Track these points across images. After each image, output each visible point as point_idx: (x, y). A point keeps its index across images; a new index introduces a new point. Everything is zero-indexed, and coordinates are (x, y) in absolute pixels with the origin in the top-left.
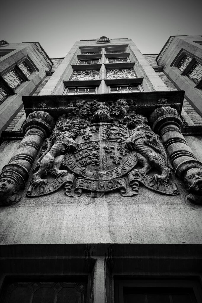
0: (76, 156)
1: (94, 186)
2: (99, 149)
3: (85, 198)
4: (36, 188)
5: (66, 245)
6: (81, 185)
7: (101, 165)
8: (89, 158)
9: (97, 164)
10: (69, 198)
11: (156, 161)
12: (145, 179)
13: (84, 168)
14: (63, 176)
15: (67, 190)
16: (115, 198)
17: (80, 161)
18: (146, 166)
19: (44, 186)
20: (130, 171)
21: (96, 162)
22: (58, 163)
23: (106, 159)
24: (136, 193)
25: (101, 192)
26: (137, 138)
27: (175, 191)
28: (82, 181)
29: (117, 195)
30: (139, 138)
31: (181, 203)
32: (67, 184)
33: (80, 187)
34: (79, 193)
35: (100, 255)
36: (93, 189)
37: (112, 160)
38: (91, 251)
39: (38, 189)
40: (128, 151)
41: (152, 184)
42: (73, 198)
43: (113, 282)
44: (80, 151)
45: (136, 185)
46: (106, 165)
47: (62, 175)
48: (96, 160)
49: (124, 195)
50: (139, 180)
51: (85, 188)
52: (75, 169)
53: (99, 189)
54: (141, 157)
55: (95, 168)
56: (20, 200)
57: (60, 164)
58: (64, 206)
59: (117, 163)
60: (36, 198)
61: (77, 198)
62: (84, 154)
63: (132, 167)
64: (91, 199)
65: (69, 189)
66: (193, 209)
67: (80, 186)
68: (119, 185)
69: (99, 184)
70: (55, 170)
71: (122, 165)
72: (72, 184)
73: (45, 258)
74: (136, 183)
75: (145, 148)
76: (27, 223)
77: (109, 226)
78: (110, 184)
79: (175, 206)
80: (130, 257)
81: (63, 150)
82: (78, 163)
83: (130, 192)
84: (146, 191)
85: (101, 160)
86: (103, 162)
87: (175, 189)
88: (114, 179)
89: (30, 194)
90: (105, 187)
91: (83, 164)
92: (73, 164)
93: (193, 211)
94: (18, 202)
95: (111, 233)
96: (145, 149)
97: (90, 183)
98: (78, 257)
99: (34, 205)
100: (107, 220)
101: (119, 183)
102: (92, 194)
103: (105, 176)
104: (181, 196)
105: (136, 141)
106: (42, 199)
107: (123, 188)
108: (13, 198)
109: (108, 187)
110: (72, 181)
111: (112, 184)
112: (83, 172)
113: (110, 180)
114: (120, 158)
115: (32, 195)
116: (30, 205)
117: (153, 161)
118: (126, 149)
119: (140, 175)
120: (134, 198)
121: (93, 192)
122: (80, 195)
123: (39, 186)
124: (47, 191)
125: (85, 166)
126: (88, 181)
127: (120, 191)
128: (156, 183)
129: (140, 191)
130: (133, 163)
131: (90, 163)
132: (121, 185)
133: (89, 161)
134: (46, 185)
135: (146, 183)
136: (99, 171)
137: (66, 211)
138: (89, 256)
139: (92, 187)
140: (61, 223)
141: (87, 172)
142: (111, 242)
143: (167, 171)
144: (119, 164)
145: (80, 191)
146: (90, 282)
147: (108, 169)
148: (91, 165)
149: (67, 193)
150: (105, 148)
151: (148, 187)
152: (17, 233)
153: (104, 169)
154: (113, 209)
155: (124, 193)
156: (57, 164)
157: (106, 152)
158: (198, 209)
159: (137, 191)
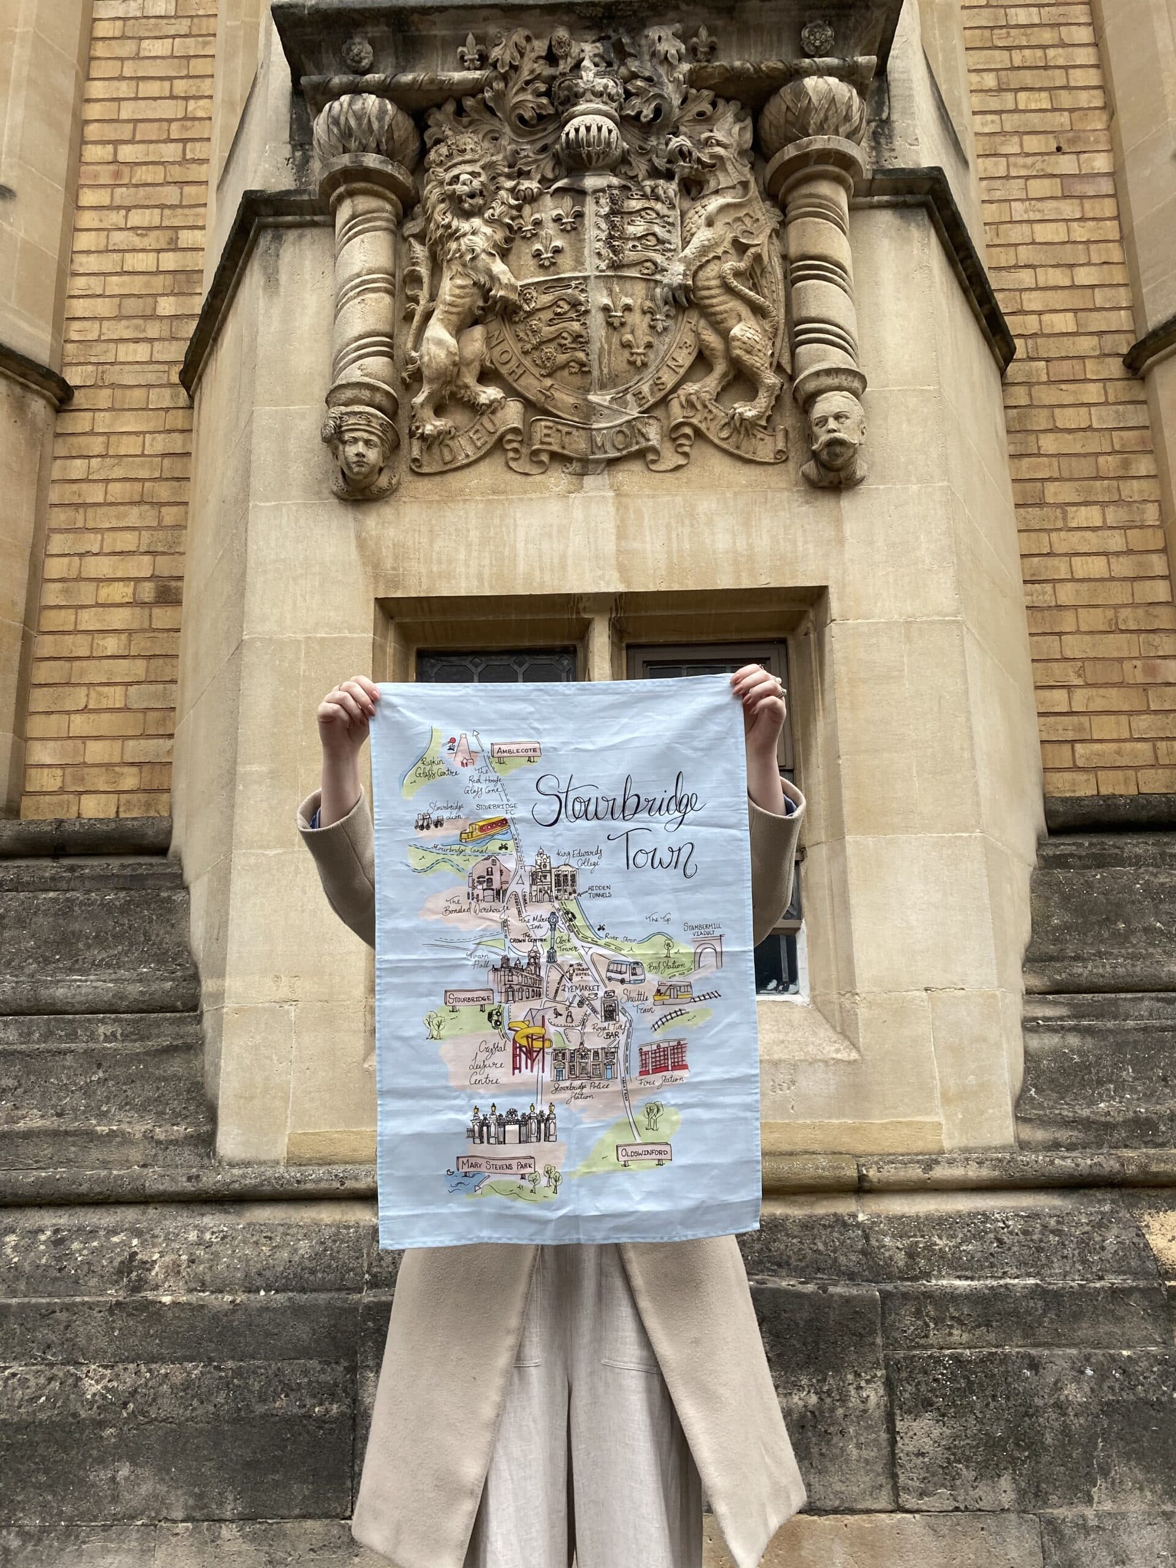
0: (522, 335)
1: (578, 444)
2: (587, 312)
3: (558, 479)
4: (429, 448)
5: (531, 597)
6: (547, 440)
7: (596, 373)
8: (561, 346)
9: (583, 369)
10: (519, 477)
11: (746, 357)
12: (710, 417)
13: (548, 382)
14: (493, 412)
15: (511, 454)
16: (631, 476)
17: (536, 354)
18: (720, 368)
19: (450, 443)
20: (674, 389)
21: (582, 365)
22: (472, 361)
23: (609, 353)
24: (682, 461)
25: (597, 462)
26: (704, 259)
27: (780, 451)
28: (546, 427)
29: (637, 466)
30: (708, 261)
31: (784, 485)
32: (509, 437)
33: (544, 447)
34: (541, 462)
35: (599, 611)
36: (576, 451)
37: (626, 353)
38: (581, 606)
39: (435, 450)
40: (673, 313)
41: (725, 434)
42: (530, 479)
43: (624, 653)
44: (530, 314)
45: (686, 436)
46: (610, 373)
47: (492, 408)
48: (581, 355)
49: (653, 467)
50: (695, 421)
51: (555, 448)
52: (523, 381)
53: (593, 453)
54: (711, 338)
55: (577, 380)
56: (399, 483)
57: (477, 364)
58: (511, 502)
59: (639, 363)
60: (438, 479)
61: (538, 478)
62: (547, 331)
63: (682, 371)
64: (574, 479)
65: (516, 450)
66: (807, 502)
67: (542, 443)
68: (642, 440)
69: (592, 440)
70: (467, 387)
71: (652, 369)
72: (522, 434)
73: (491, 618)
74: (688, 430)
75: (724, 304)
76: (436, 548)
77: (619, 552)
78: (620, 437)
79: (770, 495)
80: (658, 613)
81: (479, 308)
82: (529, 358)
83: (670, 458)
84: (712, 451)
85: (594, 356)
86: (600, 363)
87: (781, 445)
88: (628, 422)
89: (420, 467)
90: (608, 446)
91: (545, 367)
92: (513, 363)
93: (805, 508)
94: (396, 490)
95: (622, 568)
96: (722, 308)
97: (568, 433)
98: (557, 616)
99: (437, 498)
100: (614, 538)
101: (643, 435)
102: (576, 466)
103: (606, 411)
104: (791, 465)
105: (701, 274)
106: (455, 481)
107: (654, 450)
108: (383, 481)
109: (614, 446)
110: (520, 426)
111: (626, 436)
112: (547, 397)
113: (621, 425)
114: (649, 346)
115: (425, 470)
116: (430, 498)
117: (738, 358)
118: (667, 307)
119: (699, 407)
120: (678, 474)
121: (579, 460)
122: (544, 468)
123: (437, 443)
124: (462, 460)
125: (549, 375)
126: (565, 429)
127: (644, 455)
128: (737, 430)
129: (694, 453)
130: (685, 359)
131: (566, 366)
132: (648, 440)
133: (562, 358)
134: (452, 438)
135: (712, 428)
136: (588, 391)
137: (518, 515)
138: (578, 613)
139: (574, 446)
140: (513, 548)
141: (557, 395)
142: (622, 588)
143: (770, 388)
144: (645, 365)
145: (545, 458)
146: (580, 655)
147: (615, 386)
148: (566, 372)
149: (513, 464)
150: (606, 309)
151: (716, 441)
152: (423, 571)
153: (603, 386)
154: (626, 508)
155: (654, 462)
156: (468, 364)
157: (610, 324)
158: (817, 504)
159: (686, 455)
